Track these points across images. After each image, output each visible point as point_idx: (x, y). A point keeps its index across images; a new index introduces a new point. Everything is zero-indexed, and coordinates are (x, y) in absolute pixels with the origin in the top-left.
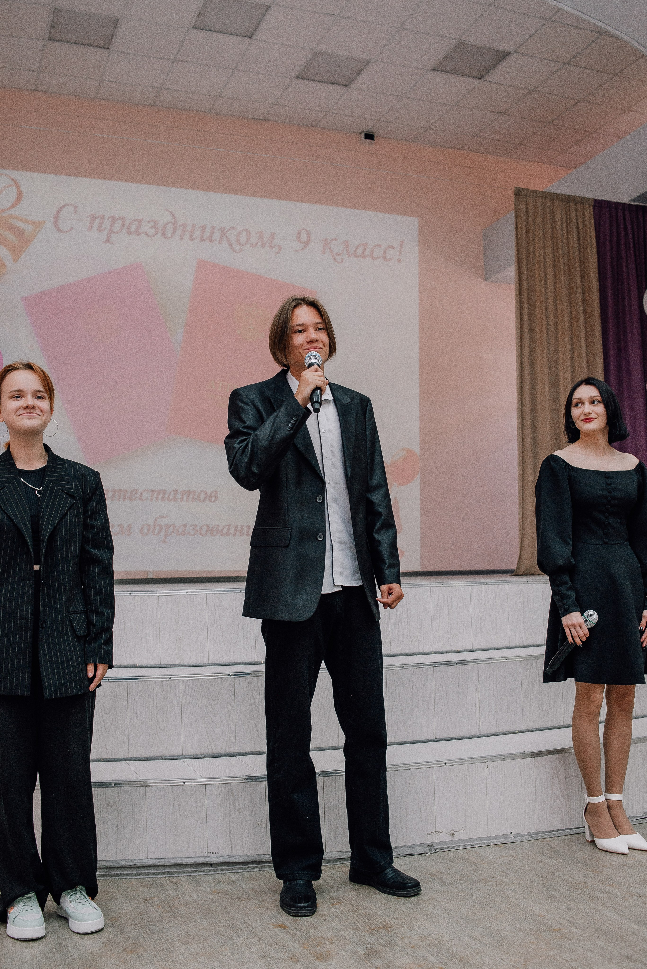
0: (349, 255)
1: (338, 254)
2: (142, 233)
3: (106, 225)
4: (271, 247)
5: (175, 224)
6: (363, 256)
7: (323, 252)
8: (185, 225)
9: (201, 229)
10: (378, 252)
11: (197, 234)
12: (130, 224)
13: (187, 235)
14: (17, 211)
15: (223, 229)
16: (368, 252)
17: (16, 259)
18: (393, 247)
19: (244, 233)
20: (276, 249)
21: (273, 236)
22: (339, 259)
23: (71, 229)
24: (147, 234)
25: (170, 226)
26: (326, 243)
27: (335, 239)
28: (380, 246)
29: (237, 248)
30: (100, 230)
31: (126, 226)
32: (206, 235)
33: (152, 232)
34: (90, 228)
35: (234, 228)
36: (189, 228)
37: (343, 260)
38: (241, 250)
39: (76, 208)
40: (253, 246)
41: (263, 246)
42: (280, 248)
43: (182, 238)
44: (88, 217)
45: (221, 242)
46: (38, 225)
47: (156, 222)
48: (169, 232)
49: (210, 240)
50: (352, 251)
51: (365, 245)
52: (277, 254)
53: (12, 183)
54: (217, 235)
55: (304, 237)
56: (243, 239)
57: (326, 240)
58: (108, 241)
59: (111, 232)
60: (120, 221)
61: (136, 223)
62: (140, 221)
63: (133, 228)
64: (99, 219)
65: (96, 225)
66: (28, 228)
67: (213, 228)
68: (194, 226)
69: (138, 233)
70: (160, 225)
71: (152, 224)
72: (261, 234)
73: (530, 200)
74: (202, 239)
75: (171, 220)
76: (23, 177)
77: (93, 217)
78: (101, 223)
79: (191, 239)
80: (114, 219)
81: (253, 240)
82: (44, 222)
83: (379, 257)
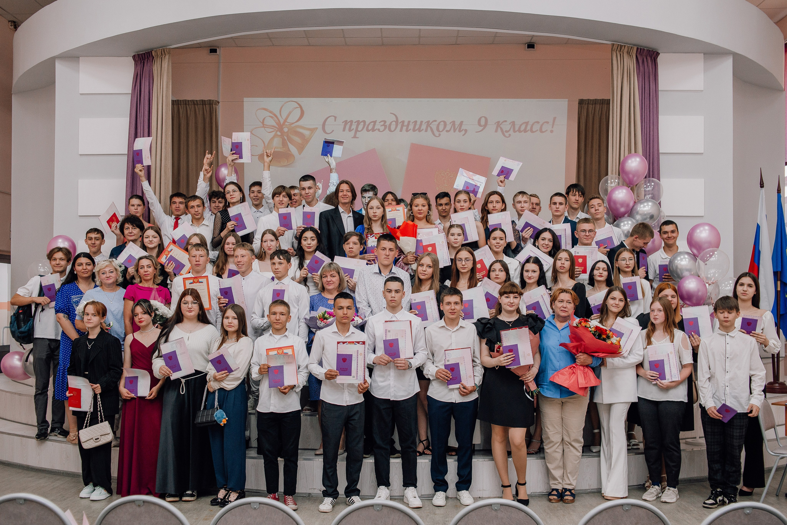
0: (515, 131)
1: (507, 132)
2: (376, 129)
3: (354, 127)
4: (460, 131)
5: (397, 122)
6: (525, 131)
7: (496, 131)
8: (403, 122)
9: (413, 124)
10: (536, 127)
11: (411, 127)
12: (369, 125)
13: (405, 128)
14: (300, 123)
15: (428, 122)
16: (529, 128)
17: (300, 153)
18: (547, 122)
19: (442, 123)
20: (463, 132)
21: (461, 123)
22: (507, 134)
23: (333, 131)
24: (379, 130)
25: (394, 123)
26: (498, 124)
27: (506, 121)
28: (538, 122)
29: (437, 133)
30: (350, 130)
31: (366, 126)
32: (417, 127)
33: (382, 128)
34: (344, 130)
35: (435, 121)
36: (406, 124)
37: (510, 135)
38: (440, 135)
39: (335, 117)
40: (447, 131)
41: (455, 131)
42: (466, 131)
43: (401, 131)
44: (343, 123)
45: (426, 131)
46: (313, 130)
47: (385, 122)
48: (393, 127)
49: (420, 130)
50: (517, 128)
51: (527, 123)
52: (463, 135)
53: (298, 106)
54: (424, 127)
55: (483, 122)
56: (441, 128)
57: (498, 122)
58: (355, 137)
59: (357, 131)
60: (362, 123)
61: (373, 124)
62: (375, 122)
63: (370, 127)
64: (349, 124)
65: (348, 127)
66: (307, 133)
67: (422, 122)
68: (409, 122)
69: (373, 130)
70: (387, 124)
71: (382, 123)
72: (453, 123)
73: (590, 106)
74: (414, 130)
75: (395, 120)
76: (304, 101)
77: (346, 122)
78: (351, 125)
79: (407, 130)
80: (358, 123)
81: (448, 128)
82: (317, 128)
83: (537, 130)
